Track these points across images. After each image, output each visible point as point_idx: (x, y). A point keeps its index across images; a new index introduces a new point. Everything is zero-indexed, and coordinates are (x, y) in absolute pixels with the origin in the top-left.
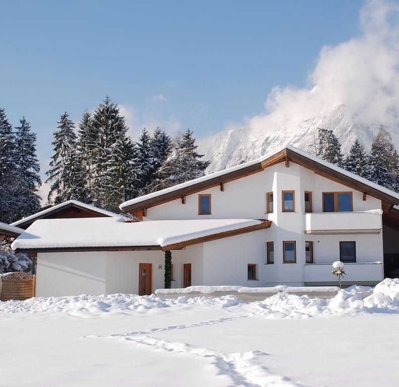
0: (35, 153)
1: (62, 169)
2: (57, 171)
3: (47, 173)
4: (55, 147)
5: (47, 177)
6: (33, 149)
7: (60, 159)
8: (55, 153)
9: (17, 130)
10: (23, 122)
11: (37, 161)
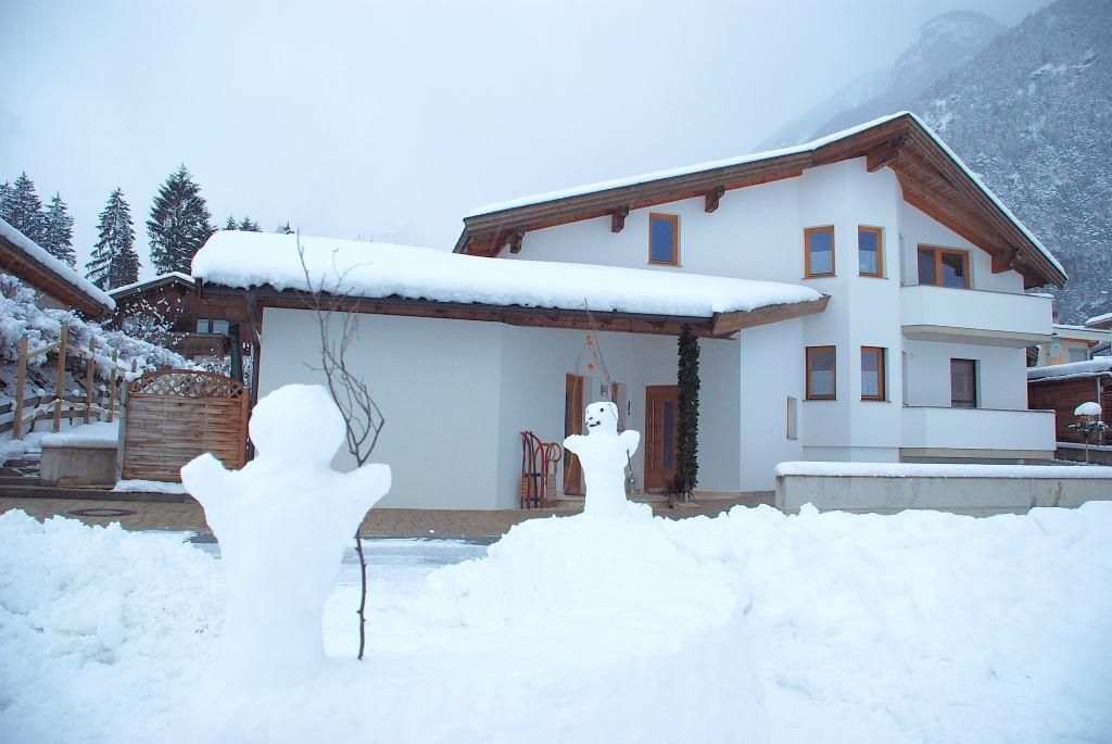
0: (70, 240)
1: (108, 262)
2: (101, 266)
3: (87, 266)
4: (100, 232)
5: (87, 271)
6: (69, 236)
7: (106, 249)
8: (99, 240)
9: (49, 210)
10: (57, 200)
11: (72, 251)
